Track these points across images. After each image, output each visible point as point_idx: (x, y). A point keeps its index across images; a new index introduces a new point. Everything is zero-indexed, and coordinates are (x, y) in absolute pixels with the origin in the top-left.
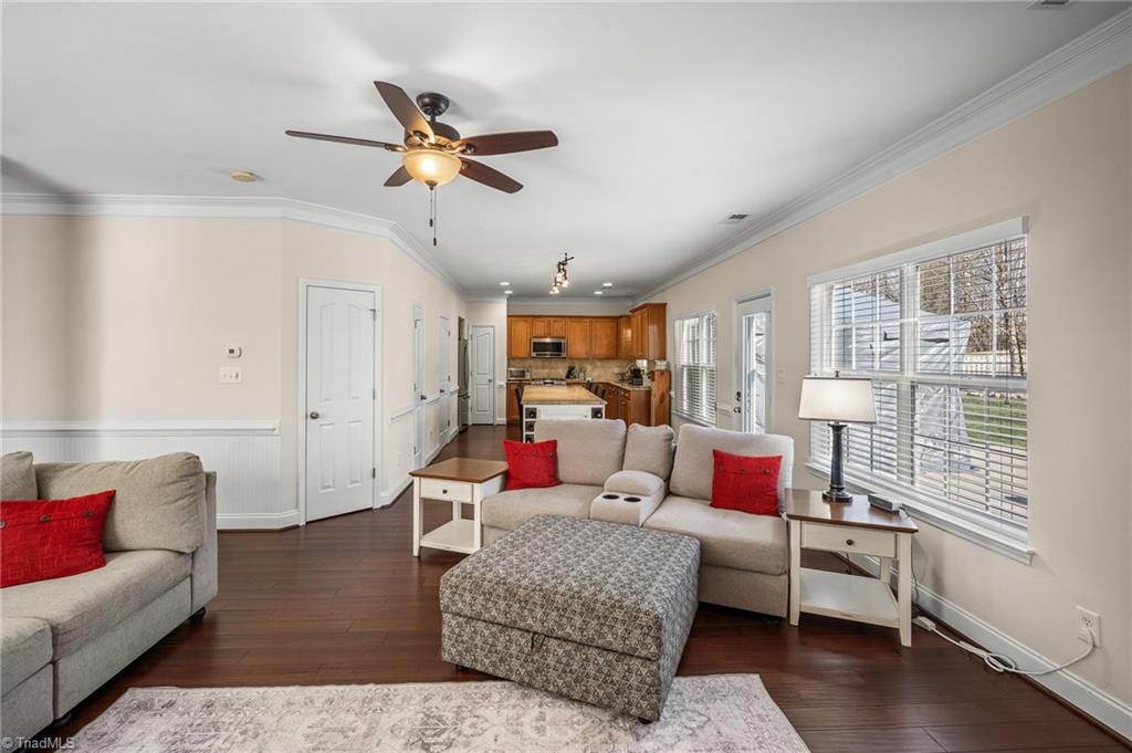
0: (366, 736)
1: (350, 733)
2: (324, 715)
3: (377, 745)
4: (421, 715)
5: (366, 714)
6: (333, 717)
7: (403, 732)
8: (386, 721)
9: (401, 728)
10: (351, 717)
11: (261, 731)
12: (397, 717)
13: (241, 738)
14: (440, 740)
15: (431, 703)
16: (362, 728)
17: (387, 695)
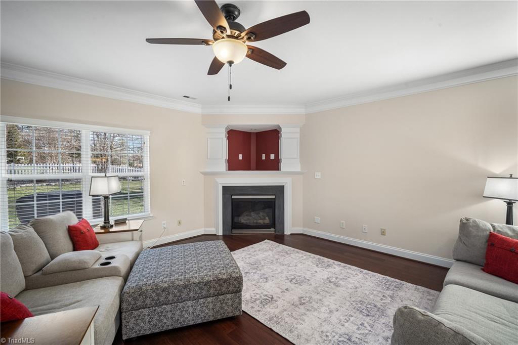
0: (285, 310)
1: (290, 314)
2: (295, 326)
3: (284, 305)
4: (265, 307)
5: (281, 318)
6: (293, 323)
7: (275, 305)
8: (277, 311)
9: (274, 307)
10: (287, 319)
11: (320, 333)
12: (273, 311)
13: (328, 334)
14: (267, 298)
15: (258, 309)
16: (285, 313)
17: (270, 321)
